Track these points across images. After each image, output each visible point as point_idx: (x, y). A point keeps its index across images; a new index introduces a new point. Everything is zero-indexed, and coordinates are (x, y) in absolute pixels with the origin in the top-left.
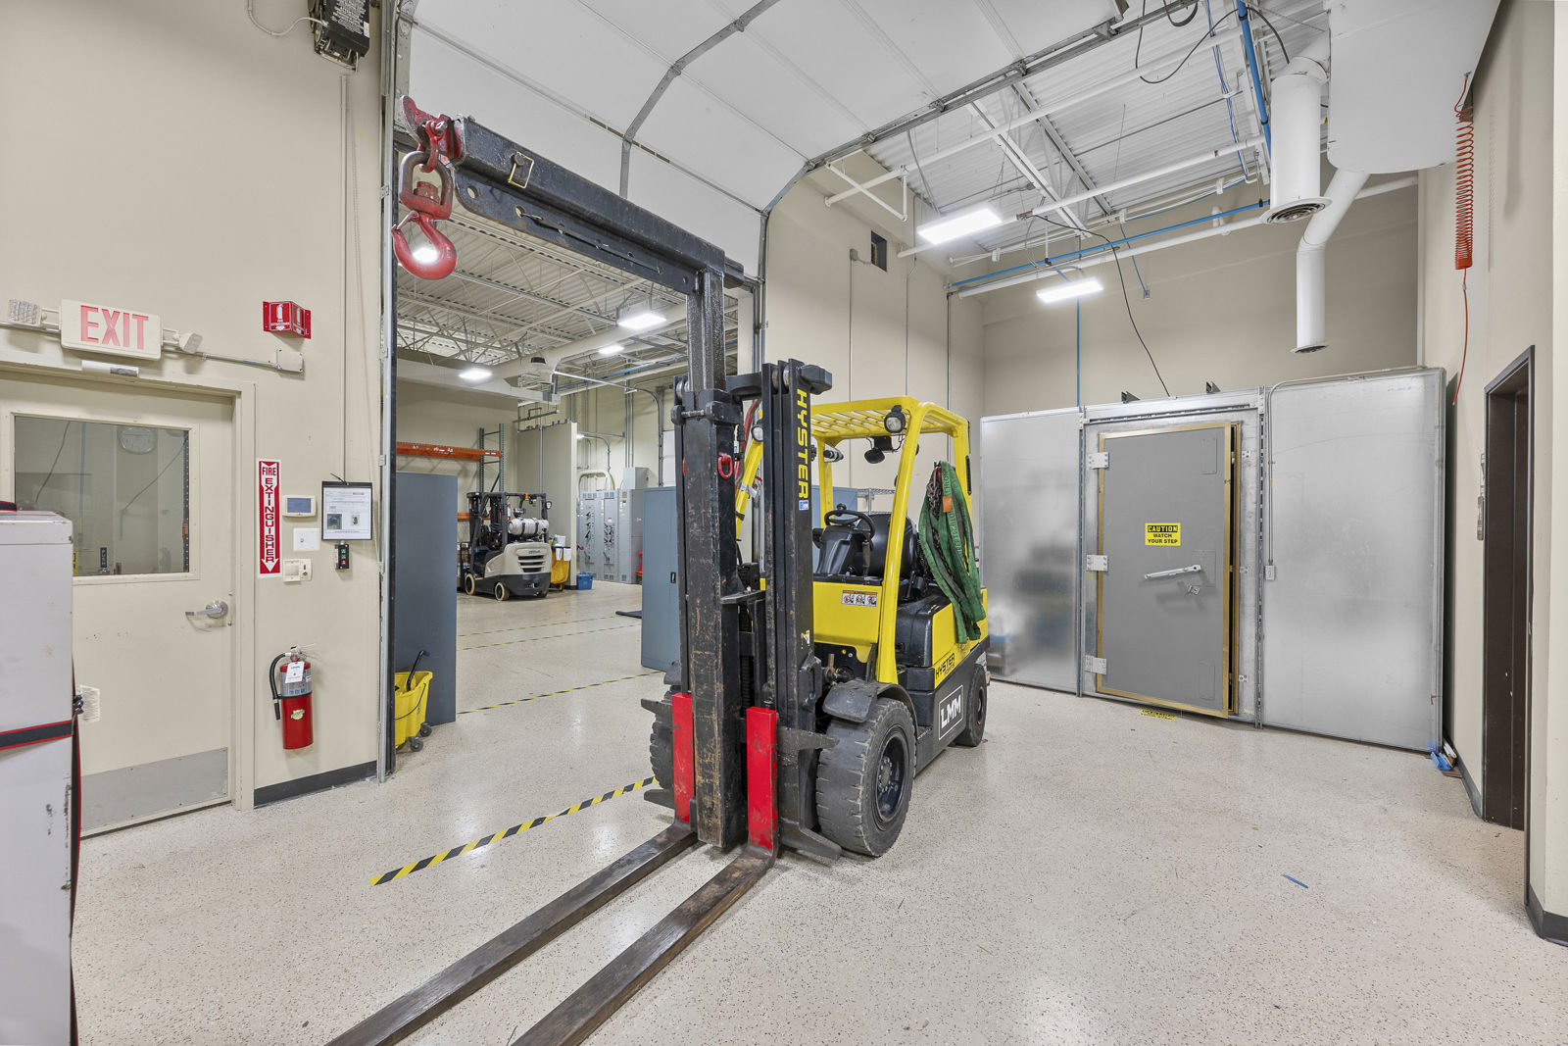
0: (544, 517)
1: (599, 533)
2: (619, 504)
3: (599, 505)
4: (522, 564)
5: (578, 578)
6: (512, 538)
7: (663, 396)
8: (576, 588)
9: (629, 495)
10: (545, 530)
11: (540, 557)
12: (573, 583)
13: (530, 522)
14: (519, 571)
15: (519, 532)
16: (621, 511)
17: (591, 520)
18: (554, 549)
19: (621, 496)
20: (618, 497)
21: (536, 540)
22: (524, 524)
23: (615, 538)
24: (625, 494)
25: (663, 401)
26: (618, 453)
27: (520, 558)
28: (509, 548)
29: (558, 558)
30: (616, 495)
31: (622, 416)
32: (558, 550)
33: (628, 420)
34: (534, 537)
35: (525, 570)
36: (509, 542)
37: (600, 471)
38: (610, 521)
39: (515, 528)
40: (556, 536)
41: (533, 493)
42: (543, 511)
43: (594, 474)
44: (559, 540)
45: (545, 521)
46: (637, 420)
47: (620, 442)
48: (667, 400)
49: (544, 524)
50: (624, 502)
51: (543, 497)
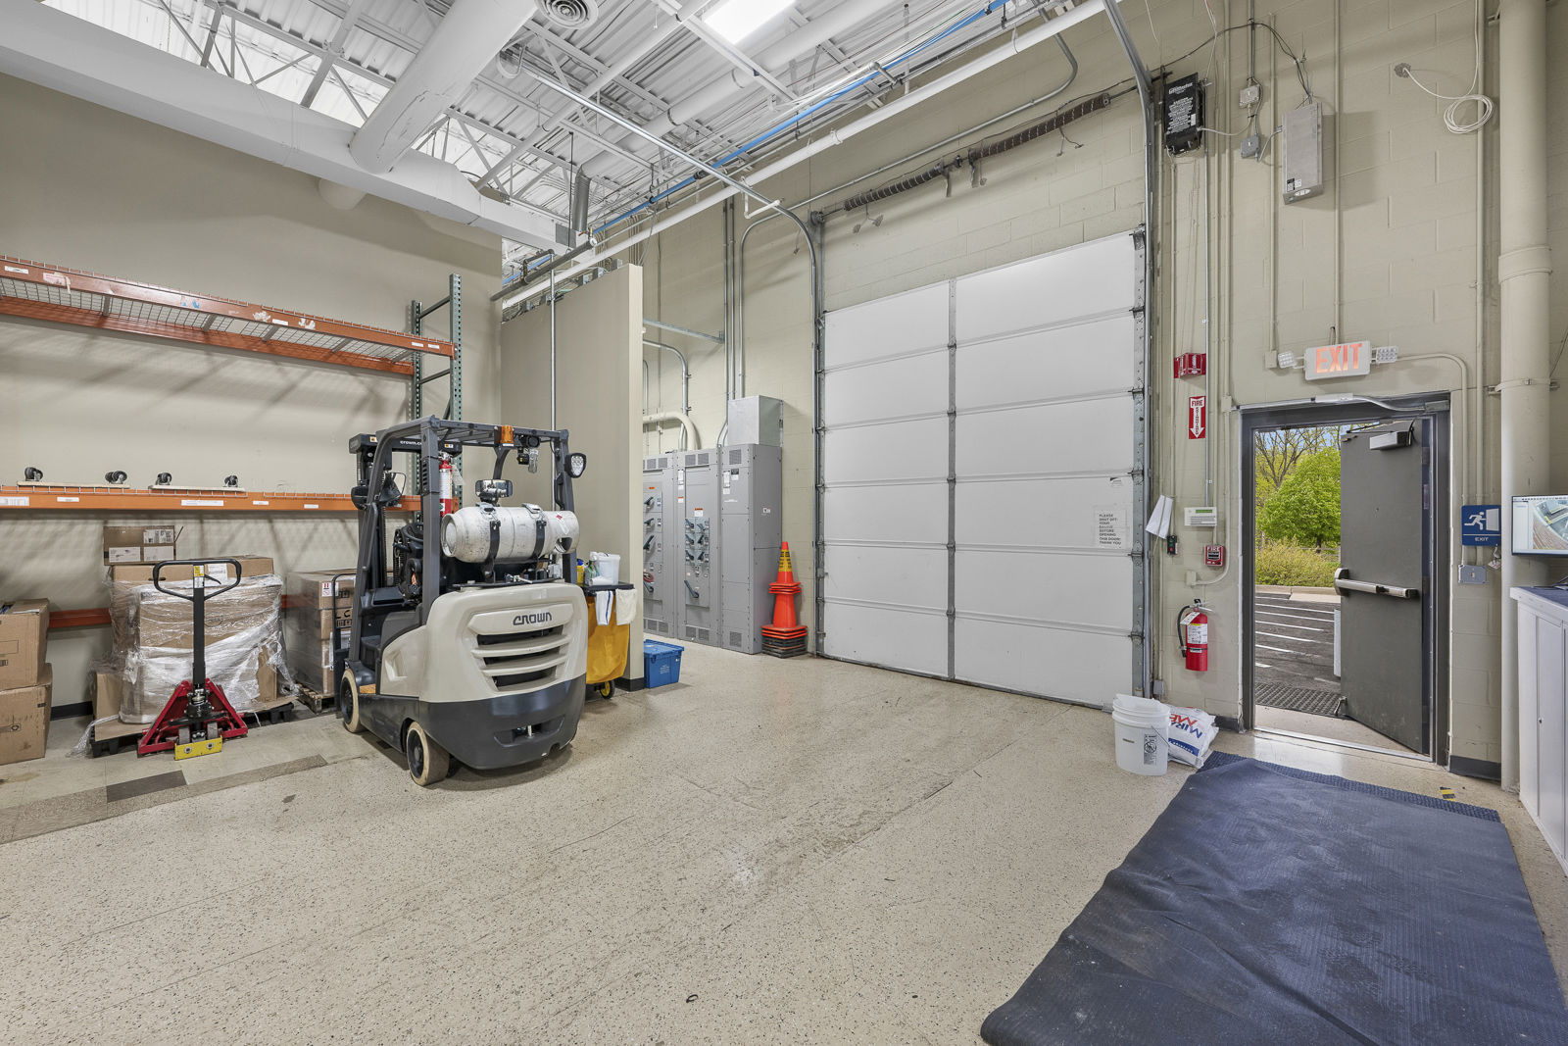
0: (563, 502)
1: (673, 540)
2: (720, 476)
3: (673, 482)
4: (490, 661)
5: (648, 659)
6: (459, 573)
7: (823, 233)
8: (644, 683)
9: (746, 457)
10: (565, 542)
11: (554, 632)
12: (637, 672)
13: (517, 520)
14: (477, 686)
15: (477, 553)
16: (726, 492)
17: (654, 515)
18: (590, 595)
19: (726, 458)
20: (720, 463)
21: (537, 577)
22: (495, 527)
23: (713, 552)
24: (735, 456)
25: (821, 246)
26: (710, 375)
27: (484, 641)
28: (445, 607)
29: (603, 620)
30: (713, 459)
31: (718, 298)
32: (602, 597)
33: (729, 307)
34: (529, 568)
35: (501, 682)
36: (443, 591)
37: (670, 415)
38: (699, 514)
39: (464, 540)
40: (595, 556)
41: (526, 426)
42: (560, 484)
43: (656, 423)
44: (602, 567)
45: (567, 515)
46: (754, 303)
47: (712, 353)
48: (833, 242)
49: (562, 523)
50: (734, 472)
51: (559, 440)
